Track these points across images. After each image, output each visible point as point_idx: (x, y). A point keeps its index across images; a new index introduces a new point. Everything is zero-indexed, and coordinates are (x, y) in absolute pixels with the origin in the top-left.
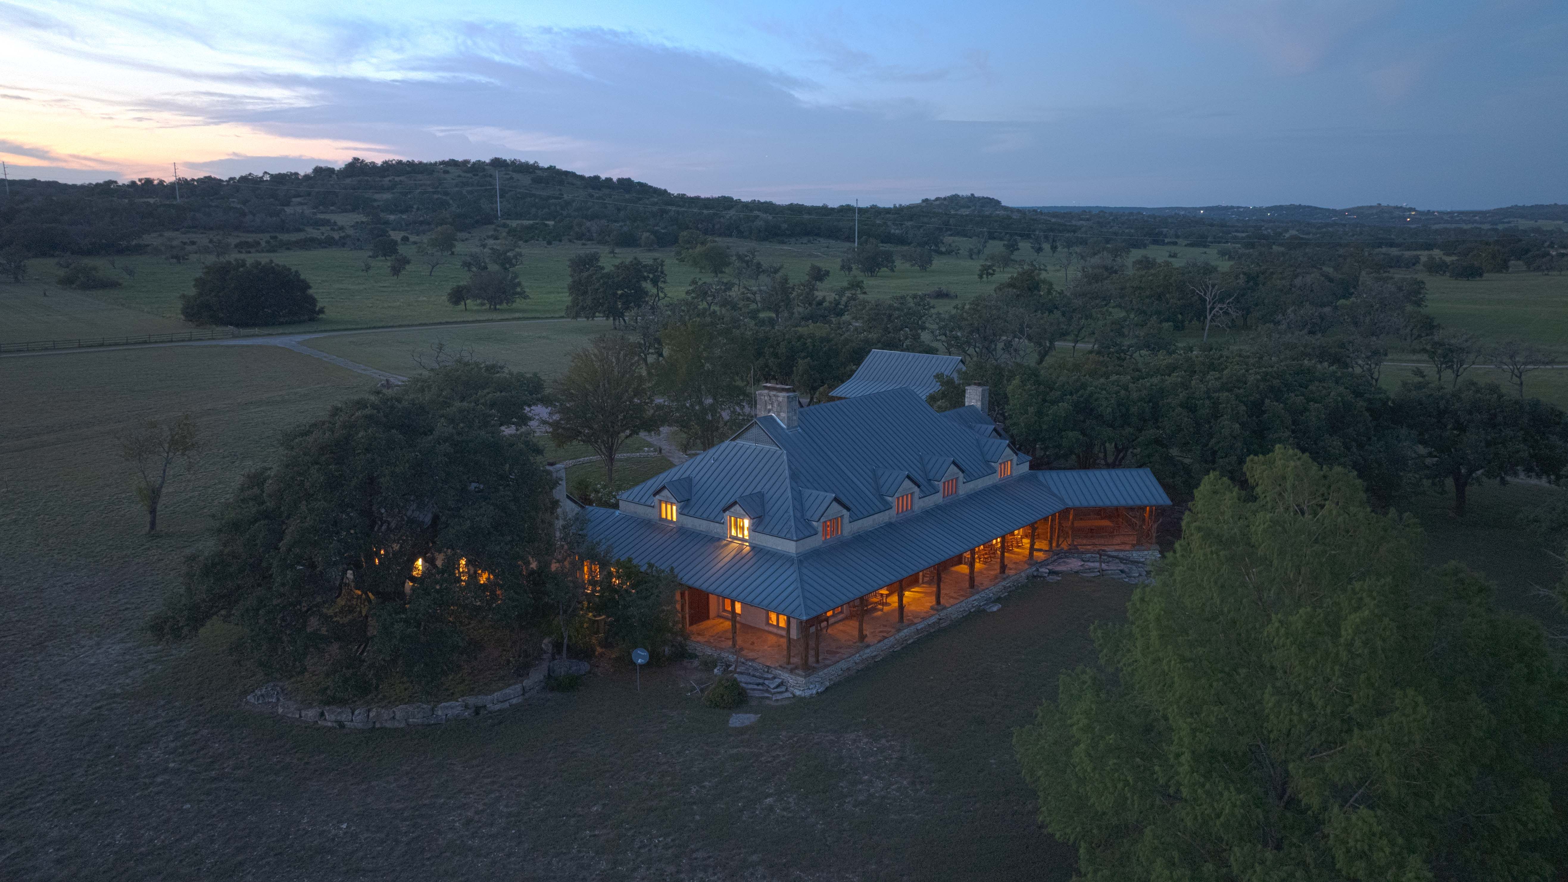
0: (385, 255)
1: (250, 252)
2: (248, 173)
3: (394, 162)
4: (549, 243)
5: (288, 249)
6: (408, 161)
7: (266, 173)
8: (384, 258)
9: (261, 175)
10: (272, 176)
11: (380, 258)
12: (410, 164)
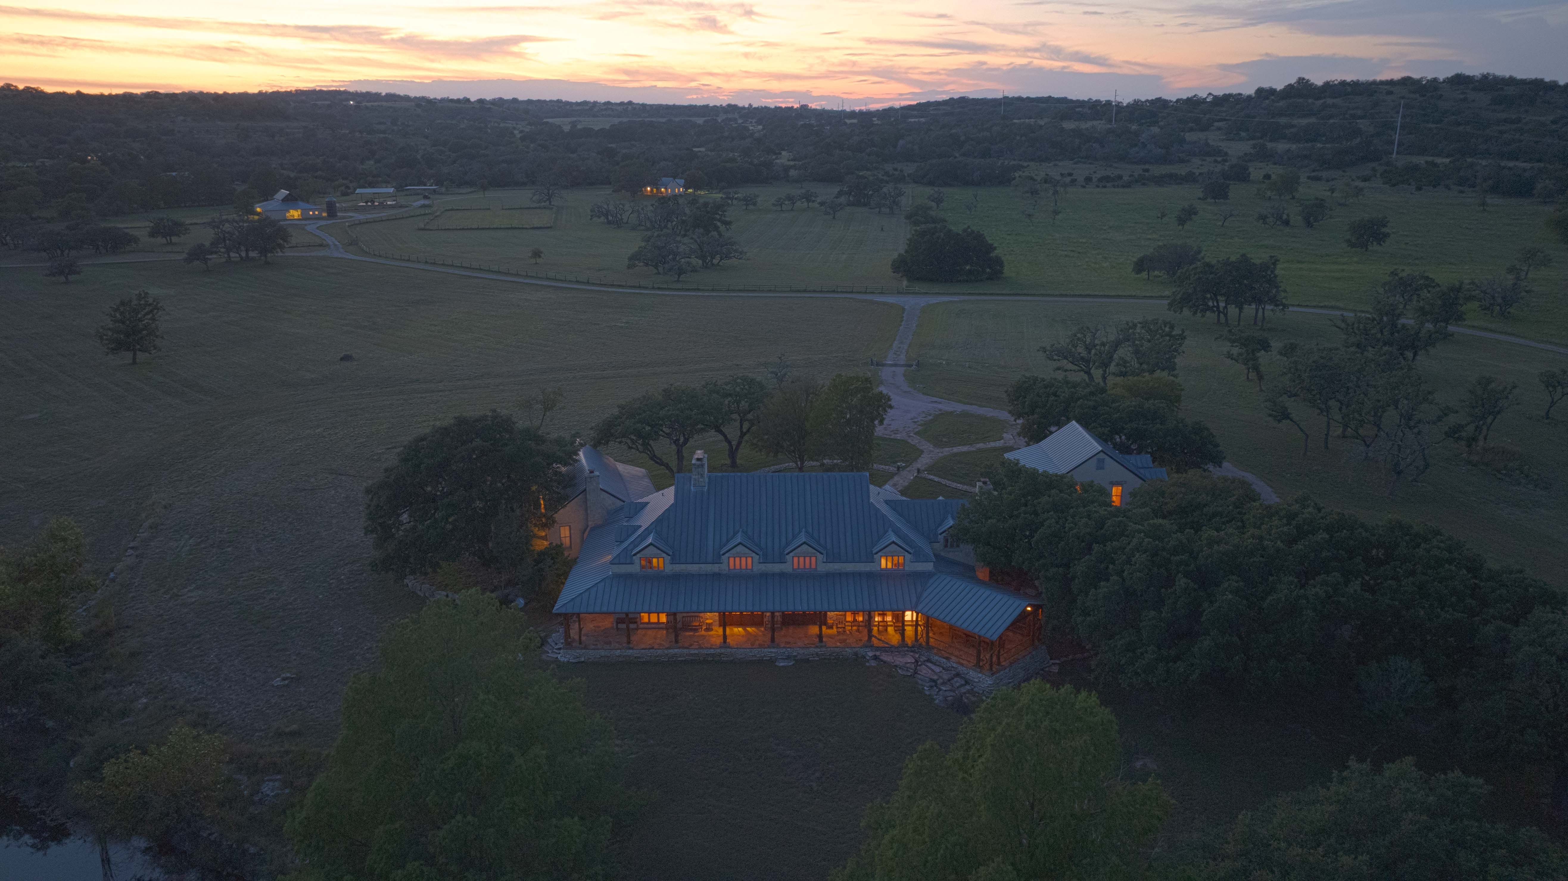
0: (1214, 198)
1: (1105, 187)
2: (1193, 95)
3: (1336, 82)
4: (1419, 189)
5: (1144, 184)
6: (1352, 81)
7: (1210, 94)
8: (1213, 200)
9: (1205, 96)
10: (1215, 97)
11: (1209, 200)
12: (1356, 84)
